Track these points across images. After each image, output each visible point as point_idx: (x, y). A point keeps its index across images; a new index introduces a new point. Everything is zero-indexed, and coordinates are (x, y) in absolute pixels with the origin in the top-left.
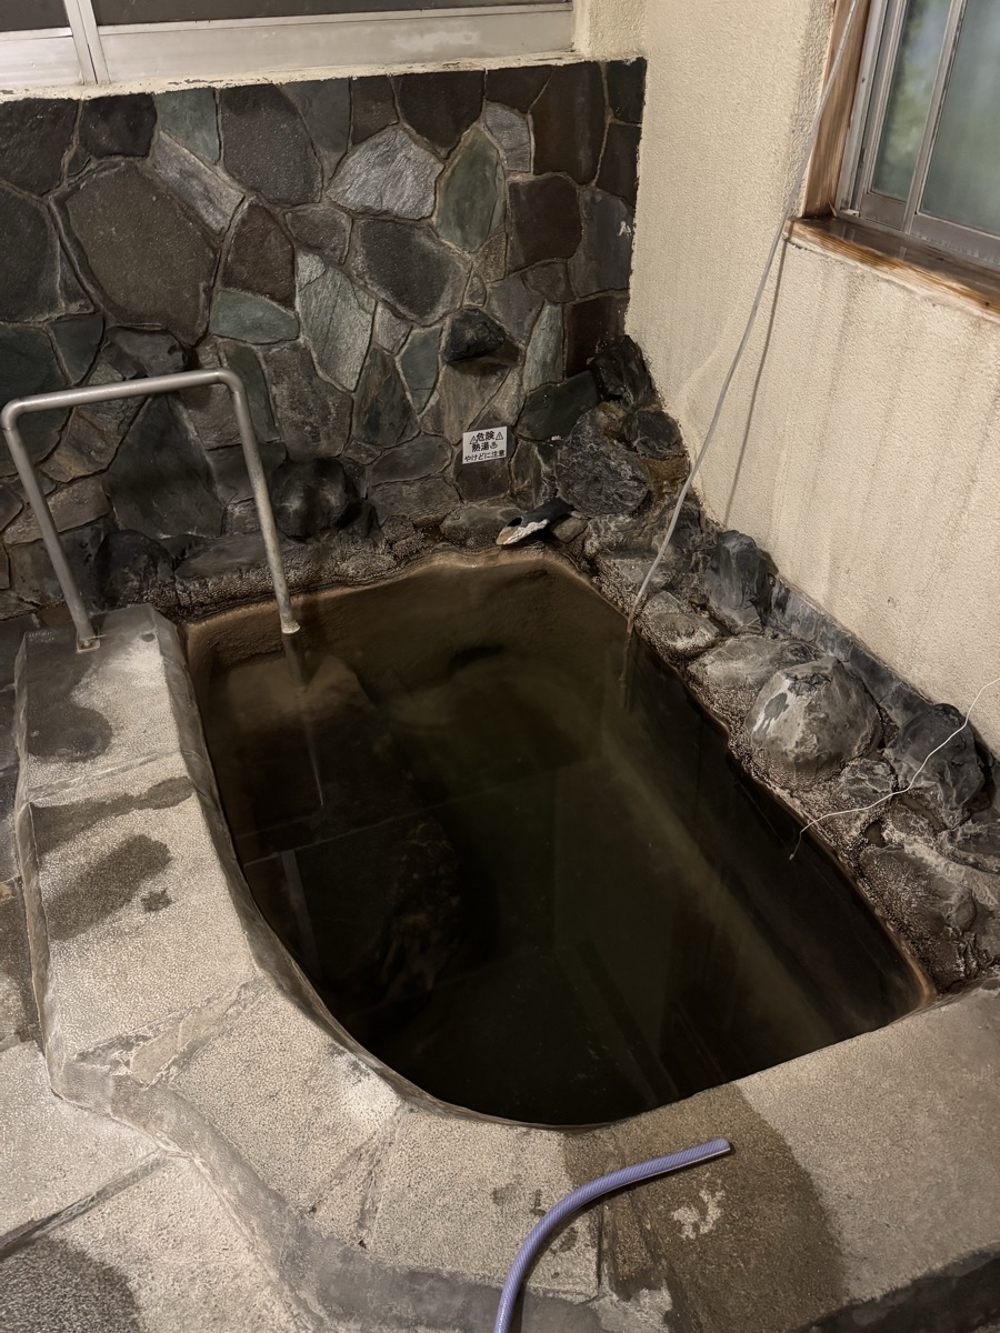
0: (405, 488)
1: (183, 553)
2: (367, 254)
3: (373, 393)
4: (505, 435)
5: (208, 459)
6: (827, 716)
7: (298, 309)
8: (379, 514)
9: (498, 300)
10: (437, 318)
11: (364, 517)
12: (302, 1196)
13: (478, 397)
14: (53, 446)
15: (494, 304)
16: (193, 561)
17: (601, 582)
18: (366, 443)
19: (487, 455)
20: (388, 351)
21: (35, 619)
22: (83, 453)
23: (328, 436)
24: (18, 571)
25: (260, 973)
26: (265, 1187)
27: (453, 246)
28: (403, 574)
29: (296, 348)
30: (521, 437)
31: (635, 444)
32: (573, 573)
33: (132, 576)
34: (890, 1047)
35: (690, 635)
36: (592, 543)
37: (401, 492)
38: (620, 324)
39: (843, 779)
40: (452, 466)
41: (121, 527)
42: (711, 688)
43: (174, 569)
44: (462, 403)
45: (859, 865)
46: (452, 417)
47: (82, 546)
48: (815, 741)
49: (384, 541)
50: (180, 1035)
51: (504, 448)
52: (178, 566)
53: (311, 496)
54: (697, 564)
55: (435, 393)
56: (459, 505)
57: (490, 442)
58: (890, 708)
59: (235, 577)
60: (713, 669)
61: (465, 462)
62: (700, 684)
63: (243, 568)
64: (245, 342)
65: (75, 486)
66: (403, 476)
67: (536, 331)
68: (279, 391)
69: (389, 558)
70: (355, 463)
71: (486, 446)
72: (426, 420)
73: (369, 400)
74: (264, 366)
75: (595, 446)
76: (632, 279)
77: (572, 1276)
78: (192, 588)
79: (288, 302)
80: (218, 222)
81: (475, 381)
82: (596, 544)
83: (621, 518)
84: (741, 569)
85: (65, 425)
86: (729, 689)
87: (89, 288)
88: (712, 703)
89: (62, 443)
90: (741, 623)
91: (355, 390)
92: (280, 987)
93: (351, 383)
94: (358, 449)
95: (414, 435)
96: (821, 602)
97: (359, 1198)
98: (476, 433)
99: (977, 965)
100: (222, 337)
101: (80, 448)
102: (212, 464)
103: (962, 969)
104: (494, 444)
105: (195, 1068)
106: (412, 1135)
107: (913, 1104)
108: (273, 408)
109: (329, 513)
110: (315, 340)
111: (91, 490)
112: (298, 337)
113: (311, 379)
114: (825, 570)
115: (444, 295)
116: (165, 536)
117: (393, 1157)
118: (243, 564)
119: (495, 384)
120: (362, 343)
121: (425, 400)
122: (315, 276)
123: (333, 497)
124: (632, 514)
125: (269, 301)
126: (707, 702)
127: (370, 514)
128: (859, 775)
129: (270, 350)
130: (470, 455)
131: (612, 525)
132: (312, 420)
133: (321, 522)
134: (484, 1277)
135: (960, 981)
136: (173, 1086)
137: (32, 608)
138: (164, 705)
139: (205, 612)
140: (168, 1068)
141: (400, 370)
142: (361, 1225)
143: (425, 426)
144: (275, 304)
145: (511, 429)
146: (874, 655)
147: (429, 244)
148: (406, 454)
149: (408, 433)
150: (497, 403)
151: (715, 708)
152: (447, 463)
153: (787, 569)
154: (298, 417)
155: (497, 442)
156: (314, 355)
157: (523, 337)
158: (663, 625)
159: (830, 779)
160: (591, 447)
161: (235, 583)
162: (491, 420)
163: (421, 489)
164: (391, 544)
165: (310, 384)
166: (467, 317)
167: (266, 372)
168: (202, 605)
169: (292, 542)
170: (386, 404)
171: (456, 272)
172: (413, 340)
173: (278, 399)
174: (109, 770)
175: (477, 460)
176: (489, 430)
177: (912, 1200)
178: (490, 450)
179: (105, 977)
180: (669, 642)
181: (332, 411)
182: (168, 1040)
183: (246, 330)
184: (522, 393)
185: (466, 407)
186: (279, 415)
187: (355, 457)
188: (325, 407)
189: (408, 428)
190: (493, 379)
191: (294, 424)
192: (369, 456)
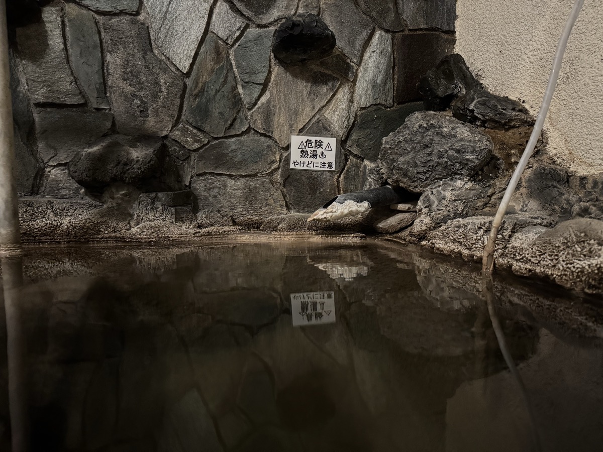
0: (230, 182)
4: (334, 147)
5: (34, 114)
10: (272, 19)
11: (175, 193)
13: (309, 103)
17: (433, 243)
18: (194, 127)
19: (316, 164)
20: (223, 41)
23: (156, 113)
29: (135, 22)
30: (351, 153)
37: (225, 186)
40: (280, 169)
44: (293, 107)
46: (282, 119)
49: (193, 222)
51: (333, 160)
55: (267, 92)
57: (319, 151)
61: (292, 166)
64: (88, 8)
66: (228, 169)
67: (368, 54)
68: (113, 60)
70: (181, 146)
71: (314, 155)
72: (256, 117)
73: (200, 85)
74: (102, 33)
76: (458, 24)
81: (306, 87)
83: (458, 184)
91: (188, 74)
93: (185, 66)
94: (184, 131)
95: (244, 129)
98: (304, 139)
102: (38, 121)
104: (322, 154)
108: (106, 75)
110: (154, 18)
112: (138, 13)
113: (145, 53)
119: (326, 94)
120: (198, 29)
121: (256, 95)
123: (138, 154)
124: (472, 178)
129: (109, 19)
130: (297, 160)
132: (142, 94)
141: (233, 62)
143: (255, 123)
145: (342, 143)
148: (233, 147)
149: (237, 124)
150: (327, 114)
152: (275, 166)
154: (128, 89)
155: (326, 153)
156: (152, 32)
157: (355, 56)
162: (319, 128)
163: (246, 186)
165: (144, 58)
167: (103, 39)
170: (217, 91)
172: (247, 35)
173: (112, 67)
175: (305, 168)
176: (318, 139)
178: (319, 160)
181: (163, 89)
184: (352, 109)
185: (296, 113)
186: (110, 83)
187: (181, 139)
188: (157, 84)
189: (238, 121)
190: (324, 89)
191: (123, 95)
192: (196, 141)
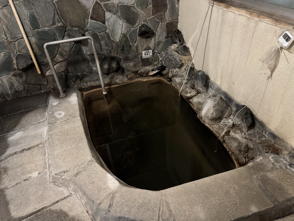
0: (130, 64)
1: (83, 77)
2: (121, 12)
3: (123, 42)
4: (152, 52)
5: (88, 57)
6: (218, 109)
7: (106, 25)
8: (125, 69)
9: (150, 22)
10: (136, 26)
11: (121, 70)
12: (98, 202)
13: (146, 43)
14: (56, 54)
15: (149, 23)
16: (85, 79)
17: (172, 83)
18: (121, 54)
19: (148, 56)
20: (126, 33)
21: (52, 91)
22: (62, 56)
23: (113, 52)
24: (49, 81)
25: (93, 159)
26: (90, 200)
27: (139, 10)
28: (129, 82)
29: (106, 33)
30: (155, 52)
31: (179, 52)
32: (166, 81)
33: (72, 82)
34: (226, 176)
35: (190, 93)
36: (170, 75)
37: (129, 64)
38: (177, 27)
39: (221, 122)
40: (140, 59)
41: (70, 72)
42: (194, 104)
43: (81, 81)
44: (142, 45)
45: (224, 140)
46: (140, 48)
47: (62, 76)
48: (215, 114)
49: (125, 75)
50: (75, 170)
51: (152, 55)
52: (82, 80)
53: (109, 65)
54: (193, 79)
55: (136, 43)
56: (142, 68)
57: (149, 53)
58: (233, 107)
59: (93, 82)
60: (195, 100)
61: (143, 58)
62: (192, 103)
63: (95, 80)
64: (95, 32)
65: (60, 63)
66: (129, 61)
67: (158, 29)
68: (103, 42)
69: (126, 79)
70: (119, 58)
71: (148, 54)
72: (134, 49)
73: (122, 44)
74: (99, 37)
75: (171, 53)
76: (179, 17)
77: (153, 219)
78: (84, 84)
79: (104, 23)
80: (89, 6)
81: (145, 40)
82: (171, 75)
83: (176, 69)
84: (202, 79)
85: (58, 50)
86: (198, 104)
87: (63, 20)
88: (194, 107)
89: (58, 53)
90: (202, 91)
91: (119, 42)
92: (97, 162)
93: (118, 41)
94: (120, 55)
95: (132, 52)
96: (219, 85)
97: (109, 202)
98: (145, 51)
99: (248, 160)
100: (90, 31)
101: (61, 55)
102: (89, 58)
103: (244, 161)
104: (149, 54)
105: (78, 177)
106: (122, 191)
107: (230, 187)
108: (101, 46)
109: (113, 68)
110: (110, 31)
111: (64, 64)
112: (106, 30)
113: (109, 39)
114: (219, 78)
115: (138, 21)
116: (79, 74)
117: (117, 195)
118: (95, 79)
119: (149, 41)
120: (120, 32)
121: (134, 44)
122: (110, 17)
123: (114, 65)
124: (179, 68)
125: (100, 23)
126: (193, 107)
127: (123, 69)
128: (225, 121)
129: (100, 33)
130: (144, 56)
131: (175, 71)
132: (110, 49)
133: (111, 70)
134: (134, 218)
135: (244, 163)
136: (73, 180)
137: (52, 89)
138: (77, 107)
139: (87, 90)
140: (72, 177)
141: (128, 38)
142: (109, 207)
143: (134, 50)
144: (101, 23)
145: (153, 51)
146: (230, 96)
147: (134, 10)
148: (130, 56)
149: (130, 51)
150: (150, 45)
151: (195, 108)
152: (139, 58)
153: (212, 78)
154: (107, 48)
155: (150, 53)
156: (110, 34)
157: (155, 30)
158: (184, 91)
159: (219, 123)
160: (170, 54)
161: (93, 84)
162: (148, 48)
163: (134, 64)
164: (127, 76)
165: (109, 41)
166: (143, 26)
167: (100, 38)
168: (87, 88)
169: (105, 75)
170: (126, 45)
171: (140, 16)
172: (131, 31)
173: (102, 44)
174: (65, 120)
175: (146, 57)
176: (148, 51)
177: (228, 206)
178: (149, 55)
179: (61, 159)
180: (186, 95)
181: (114, 47)
182: (73, 171)
183: (95, 29)
184: (155, 42)
185: (143, 46)
186: (103, 48)
187: (119, 57)
188: (112, 46)
189: (131, 50)
190: (149, 39)
191: (106, 50)
192: (122, 56)
